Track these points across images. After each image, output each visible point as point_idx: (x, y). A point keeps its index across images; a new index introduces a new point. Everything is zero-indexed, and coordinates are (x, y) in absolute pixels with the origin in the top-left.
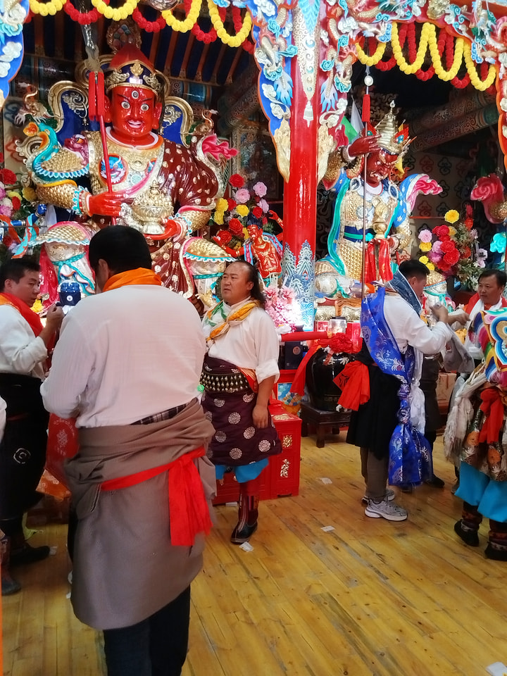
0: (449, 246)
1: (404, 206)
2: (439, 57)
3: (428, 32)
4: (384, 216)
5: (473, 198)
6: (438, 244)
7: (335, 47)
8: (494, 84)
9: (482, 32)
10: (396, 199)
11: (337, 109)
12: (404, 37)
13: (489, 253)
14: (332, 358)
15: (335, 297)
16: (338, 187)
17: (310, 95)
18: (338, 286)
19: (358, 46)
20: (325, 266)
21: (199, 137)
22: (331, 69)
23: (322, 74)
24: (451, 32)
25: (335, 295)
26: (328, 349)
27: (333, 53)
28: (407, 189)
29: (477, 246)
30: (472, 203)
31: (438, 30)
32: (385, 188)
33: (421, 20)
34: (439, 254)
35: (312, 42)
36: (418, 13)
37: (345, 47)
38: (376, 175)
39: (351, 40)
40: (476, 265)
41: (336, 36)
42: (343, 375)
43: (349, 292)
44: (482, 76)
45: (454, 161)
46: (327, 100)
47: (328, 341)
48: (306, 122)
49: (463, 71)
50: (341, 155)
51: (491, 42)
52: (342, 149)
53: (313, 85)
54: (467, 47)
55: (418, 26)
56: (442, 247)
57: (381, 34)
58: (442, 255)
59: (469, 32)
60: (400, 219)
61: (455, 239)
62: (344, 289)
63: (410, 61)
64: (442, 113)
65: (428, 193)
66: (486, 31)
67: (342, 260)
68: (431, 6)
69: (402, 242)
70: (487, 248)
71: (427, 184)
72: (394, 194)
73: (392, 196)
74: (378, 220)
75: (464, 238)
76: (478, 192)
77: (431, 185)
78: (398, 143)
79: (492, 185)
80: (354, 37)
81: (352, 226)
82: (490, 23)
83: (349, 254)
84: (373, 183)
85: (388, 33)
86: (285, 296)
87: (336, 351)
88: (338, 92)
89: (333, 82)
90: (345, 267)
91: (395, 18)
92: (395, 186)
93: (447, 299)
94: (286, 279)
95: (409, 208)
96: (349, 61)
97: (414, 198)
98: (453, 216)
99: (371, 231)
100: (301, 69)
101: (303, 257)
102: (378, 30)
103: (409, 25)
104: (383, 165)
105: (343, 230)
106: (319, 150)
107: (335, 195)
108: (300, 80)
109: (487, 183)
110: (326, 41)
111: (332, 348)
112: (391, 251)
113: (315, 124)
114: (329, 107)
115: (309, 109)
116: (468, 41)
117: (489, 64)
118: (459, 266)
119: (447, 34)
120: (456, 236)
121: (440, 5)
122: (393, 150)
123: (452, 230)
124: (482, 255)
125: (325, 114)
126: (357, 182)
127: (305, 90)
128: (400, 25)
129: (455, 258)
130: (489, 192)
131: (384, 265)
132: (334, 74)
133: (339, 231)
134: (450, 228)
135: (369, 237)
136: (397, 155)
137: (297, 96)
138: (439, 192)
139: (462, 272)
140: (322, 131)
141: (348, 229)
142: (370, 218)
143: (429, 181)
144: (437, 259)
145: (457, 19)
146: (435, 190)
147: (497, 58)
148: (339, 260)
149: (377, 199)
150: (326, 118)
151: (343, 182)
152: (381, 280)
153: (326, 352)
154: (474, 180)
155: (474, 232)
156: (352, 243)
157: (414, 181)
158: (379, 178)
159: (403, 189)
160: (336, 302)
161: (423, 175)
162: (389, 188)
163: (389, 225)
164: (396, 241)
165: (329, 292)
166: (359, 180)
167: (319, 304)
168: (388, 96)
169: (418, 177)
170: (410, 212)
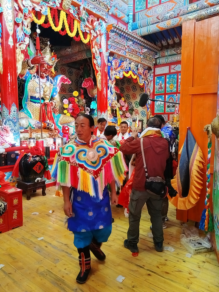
0: (75, 106)
1: (56, 88)
2: (68, 26)
3: (63, 15)
4: (48, 92)
5: (83, 86)
6: (71, 105)
7: (22, 12)
8: (89, 41)
9: (84, 19)
10: (52, 85)
11: (25, 42)
12: (53, 15)
13: (90, 109)
14: (32, 158)
15: (28, 129)
16: (26, 77)
17: (11, 33)
18: (29, 124)
19: (33, 15)
20: (22, 114)
22: (20, 22)
23: (16, 24)
24: (72, 17)
25: (28, 128)
26: (29, 154)
27: (20, 15)
28: (57, 81)
29: (85, 106)
30: (82, 88)
31: (67, 14)
32: (48, 80)
33: (60, 9)
34: (72, 109)
35: (10, 8)
36: (59, 6)
37: (27, 14)
38: (44, 74)
39: (29, 11)
41: (22, 8)
42: (37, 166)
43: (35, 126)
44: (85, 38)
45: (74, 70)
46: (20, 37)
47: (29, 150)
48: (10, 46)
49: (78, 34)
50: (27, 63)
51: (88, 24)
52: (28, 60)
53: (12, 28)
54: (79, 24)
55: (59, 11)
56: (73, 106)
57: (43, 11)
58: (73, 110)
59: (79, 18)
61: (78, 103)
62: (32, 125)
63: (56, 26)
64: (69, 50)
65: (65, 83)
66: (86, 19)
67: (30, 111)
68: (63, 4)
69: (56, 104)
70: (90, 107)
72: (52, 83)
73: (51, 84)
74: (46, 94)
75: (81, 103)
76: (85, 84)
77: (66, 80)
78: (52, 61)
79: (90, 81)
80: (31, 9)
81: (34, 96)
82: (87, 17)
83: (33, 109)
84: (42, 77)
85: (46, 11)
86: (5, 130)
87: (34, 155)
88: (25, 34)
89: (22, 29)
90: (32, 115)
91: (49, 5)
92: (52, 79)
94: (4, 121)
95: (58, 89)
96: (29, 20)
97: (60, 85)
98: (76, 93)
99: (43, 99)
100: (5, 20)
101: (13, 111)
102: (41, 9)
103: (55, 9)
104: (46, 69)
105: (29, 98)
106: (17, 60)
107: (25, 81)
108: (5, 25)
109: (88, 81)
110: (17, 8)
111: (32, 154)
112: (52, 108)
113: (15, 48)
114: (20, 41)
115: (11, 40)
116: (79, 22)
117: (87, 33)
119: (71, 17)
120: (78, 102)
121: (67, 4)
122: (51, 64)
123: (76, 100)
124: (88, 110)
125: (19, 43)
126: (35, 76)
127: (8, 30)
128: (51, 9)
129: (78, 111)
130: (89, 84)
131: (49, 114)
132: (22, 25)
133: (28, 98)
134: (75, 98)
135: (42, 101)
136: (52, 66)
137: (4, 32)
138: (70, 83)
140: (18, 51)
141: (32, 97)
142: (42, 93)
143: (66, 78)
144: (71, 111)
145: (74, 12)
146: (68, 82)
147: (90, 31)
148: (28, 111)
149: (44, 84)
150: (20, 45)
151: (28, 75)
152: (48, 120)
153: (29, 155)
154: (82, 79)
155: (84, 101)
156: (34, 104)
157: (60, 77)
158: (45, 75)
159: (55, 81)
160: (29, 131)
161: (63, 75)
162: (49, 80)
163: (50, 96)
164: (54, 104)
165: (25, 126)
166: (36, 75)
167: (21, 132)
168: (45, 38)
169: (62, 76)
170: (59, 91)
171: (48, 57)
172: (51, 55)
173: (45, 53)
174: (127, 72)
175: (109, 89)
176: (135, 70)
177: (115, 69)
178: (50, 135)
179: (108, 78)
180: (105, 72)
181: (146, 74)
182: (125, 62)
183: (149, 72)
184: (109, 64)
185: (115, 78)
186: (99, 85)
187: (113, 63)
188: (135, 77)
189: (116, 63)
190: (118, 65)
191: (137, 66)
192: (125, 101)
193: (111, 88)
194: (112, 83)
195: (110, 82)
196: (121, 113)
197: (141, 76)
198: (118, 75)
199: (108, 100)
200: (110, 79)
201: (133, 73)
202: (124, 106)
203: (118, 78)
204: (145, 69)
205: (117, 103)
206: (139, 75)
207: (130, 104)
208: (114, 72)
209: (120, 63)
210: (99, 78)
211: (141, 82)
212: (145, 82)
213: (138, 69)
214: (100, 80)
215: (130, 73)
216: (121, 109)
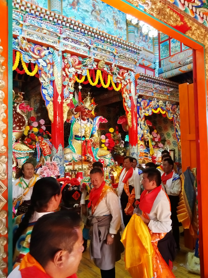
0: (111, 141)
1: (95, 127)
2: (103, 81)
3: (99, 73)
4: (88, 131)
5: (118, 123)
6: (107, 140)
7: (68, 77)
8: (121, 89)
9: (116, 74)
10: (92, 125)
11: (69, 97)
12: (91, 74)
13: (125, 142)
14: (71, 188)
15: (72, 162)
16: (71, 121)
17: (60, 93)
18: (73, 158)
19: (76, 77)
20: (68, 150)
21: (18, 104)
22: (67, 84)
23: (64, 86)
24: (106, 73)
25: (72, 161)
26: (70, 184)
27: (67, 79)
29: (121, 140)
30: (118, 125)
31: (102, 72)
32: (88, 121)
33: (96, 69)
34: (108, 143)
35: (60, 76)
36: (95, 67)
37: (72, 77)
38: (85, 117)
39: (73, 75)
40: (121, 146)
41: (68, 74)
42: (75, 194)
43: (77, 159)
44: (117, 87)
45: (112, 109)
46: (66, 95)
47: (69, 181)
48: (59, 102)
49: (111, 85)
50: (72, 111)
51: (119, 76)
52: (72, 109)
53: (61, 90)
54: (111, 77)
55: (95, 71)
56: (109, 141)
57: (83, 73)
59: (112, 73)
60: (94, 132)
61: (113, 138)
62: (75, 159)
63: (93, 82)
64: (106, 95)
65: (103, 122)
66: (117, 73)
67: (74, 147)
68: (99, 65)
69: (95, 140)
70: (124, 140)
71: (103, 119)
72: (91, 123)
73: (91, 124)
74: (86, 133)
75: (116, 138)
76: (120, 121)
77: (104, 120)
78: (91, 107)
79: (124, 119)
80: (74, 74)
81: (77, 135)
82: (118, 71)
83: (76, 145)
84: (84, 120)
85: (86, 73)
86: (53, 165)
87: (73, 185)
88: (70, 92)
89: (68, 89)
90: (75, 150)
91: (88, 68)
92: (92, 120)
93: (111, 159)
94: (53, 158)
95: (97, 128)
96: (73, 82)
97: (98, 124)
98: (112, 130)
99: (84, 137)
100: (56, 85)
101: (60, 150)
102: (82, 72)
103: (92, 70)
104: (87, 114)
105: (74, 136)
106: (64, 111)
108: (56, 88)
109: (122, 118)
110: (65, 75)
111: (71, 184)
112: (91, 143)
113: (62, 103)
114: (67, 97)
115: (59, 97)
116: (112, 76)
117: (119, 83)
118: (115, 147)
119: (105, 73)
120: (114, 137)
121: (102, 65)
122: (90, 109)
123: (112, 135)
124: (122, 143)
125: (65, 99)
126: (78, 119)
127: (58, 91)
128: (90, 70)
129: (113, 145)
130: (123, 121)
131: (89, 149)
132: (68, 86)
133: (73, 137)
134: (111, 134)
135: (83, 139)
136: (92, 110)
137: (55, 93)
138: (107, 122)
139: (116, 149)
140: (65, 105)
141: (76, 136)
142: (84, 132)
144: (107, 145)
145: (107, 69)
146: (105, 121)
147: (121, 81)
148: (73, 147)
149: (86, 125)
150: (66, 100)
151: (73, 120)
152: (88, 154)
153: (69, 185)
154: (118, 117)
155: (120, 134)
156: (78, 141)
157: (98, 118)
158: (86, 118)
159: (95, 121)
160: (73, 164)
161: (101, 116)
162: (90, 121)
163: (90, 134)
164: (93, 140)
165: (70, 160)
166: (79, 119)
167: (66, 165)
168: (88, 88)
169: (99, 117)
170: (97, 129)
171: (88, 104)
172: (91, 102)
173: (86, 101)
174: (156, 109)
175: (138, 125)
176: (163, 107)
177: (144, 109)
178: (89, 166)
179: (138, 116)
180: (135, 112)
181: (174, 109)
182: (153, 102)
183: (177, 107)
184: (138, 104)
185: (145, 116)
186: (130, 123)
187: (142, 104)
188: (163, 113)
189: (145, 103)
190: (146, 104)
191: (165, 103)
192: (157, 133)
193: (141, 124)
194: (142, 121)
195: (139, 119)
196: (154, 143)
197: (169, 111)
198: (147, 113)
199: (138, 135)
200: (140, 117)
201: (162, 110)
202: (156, 137)
203: (147, 115)
204: (173, 105)
205: (149, 135)
206: (168, 111)
207: (162, 135)
208: (143, 111)
209: (149, 102)
210: (129, 117)
211: (170, 116)
212: (174, 116)
213: (166, 106)
214: (131, 119)
215: (159, 109)
216: (153, 140)
